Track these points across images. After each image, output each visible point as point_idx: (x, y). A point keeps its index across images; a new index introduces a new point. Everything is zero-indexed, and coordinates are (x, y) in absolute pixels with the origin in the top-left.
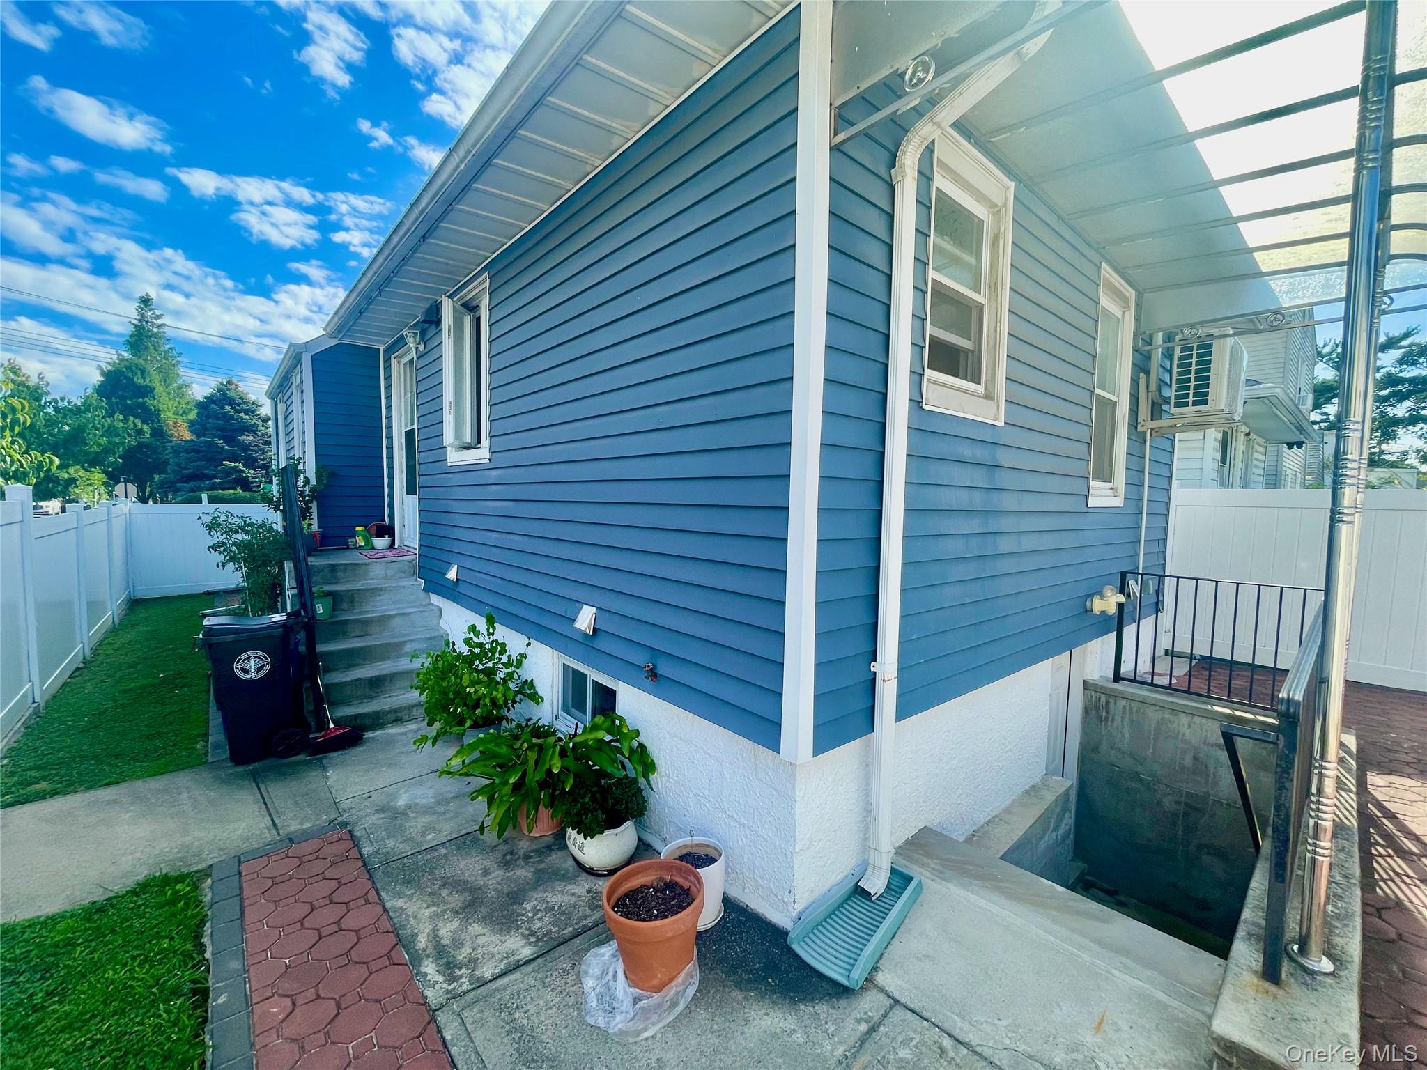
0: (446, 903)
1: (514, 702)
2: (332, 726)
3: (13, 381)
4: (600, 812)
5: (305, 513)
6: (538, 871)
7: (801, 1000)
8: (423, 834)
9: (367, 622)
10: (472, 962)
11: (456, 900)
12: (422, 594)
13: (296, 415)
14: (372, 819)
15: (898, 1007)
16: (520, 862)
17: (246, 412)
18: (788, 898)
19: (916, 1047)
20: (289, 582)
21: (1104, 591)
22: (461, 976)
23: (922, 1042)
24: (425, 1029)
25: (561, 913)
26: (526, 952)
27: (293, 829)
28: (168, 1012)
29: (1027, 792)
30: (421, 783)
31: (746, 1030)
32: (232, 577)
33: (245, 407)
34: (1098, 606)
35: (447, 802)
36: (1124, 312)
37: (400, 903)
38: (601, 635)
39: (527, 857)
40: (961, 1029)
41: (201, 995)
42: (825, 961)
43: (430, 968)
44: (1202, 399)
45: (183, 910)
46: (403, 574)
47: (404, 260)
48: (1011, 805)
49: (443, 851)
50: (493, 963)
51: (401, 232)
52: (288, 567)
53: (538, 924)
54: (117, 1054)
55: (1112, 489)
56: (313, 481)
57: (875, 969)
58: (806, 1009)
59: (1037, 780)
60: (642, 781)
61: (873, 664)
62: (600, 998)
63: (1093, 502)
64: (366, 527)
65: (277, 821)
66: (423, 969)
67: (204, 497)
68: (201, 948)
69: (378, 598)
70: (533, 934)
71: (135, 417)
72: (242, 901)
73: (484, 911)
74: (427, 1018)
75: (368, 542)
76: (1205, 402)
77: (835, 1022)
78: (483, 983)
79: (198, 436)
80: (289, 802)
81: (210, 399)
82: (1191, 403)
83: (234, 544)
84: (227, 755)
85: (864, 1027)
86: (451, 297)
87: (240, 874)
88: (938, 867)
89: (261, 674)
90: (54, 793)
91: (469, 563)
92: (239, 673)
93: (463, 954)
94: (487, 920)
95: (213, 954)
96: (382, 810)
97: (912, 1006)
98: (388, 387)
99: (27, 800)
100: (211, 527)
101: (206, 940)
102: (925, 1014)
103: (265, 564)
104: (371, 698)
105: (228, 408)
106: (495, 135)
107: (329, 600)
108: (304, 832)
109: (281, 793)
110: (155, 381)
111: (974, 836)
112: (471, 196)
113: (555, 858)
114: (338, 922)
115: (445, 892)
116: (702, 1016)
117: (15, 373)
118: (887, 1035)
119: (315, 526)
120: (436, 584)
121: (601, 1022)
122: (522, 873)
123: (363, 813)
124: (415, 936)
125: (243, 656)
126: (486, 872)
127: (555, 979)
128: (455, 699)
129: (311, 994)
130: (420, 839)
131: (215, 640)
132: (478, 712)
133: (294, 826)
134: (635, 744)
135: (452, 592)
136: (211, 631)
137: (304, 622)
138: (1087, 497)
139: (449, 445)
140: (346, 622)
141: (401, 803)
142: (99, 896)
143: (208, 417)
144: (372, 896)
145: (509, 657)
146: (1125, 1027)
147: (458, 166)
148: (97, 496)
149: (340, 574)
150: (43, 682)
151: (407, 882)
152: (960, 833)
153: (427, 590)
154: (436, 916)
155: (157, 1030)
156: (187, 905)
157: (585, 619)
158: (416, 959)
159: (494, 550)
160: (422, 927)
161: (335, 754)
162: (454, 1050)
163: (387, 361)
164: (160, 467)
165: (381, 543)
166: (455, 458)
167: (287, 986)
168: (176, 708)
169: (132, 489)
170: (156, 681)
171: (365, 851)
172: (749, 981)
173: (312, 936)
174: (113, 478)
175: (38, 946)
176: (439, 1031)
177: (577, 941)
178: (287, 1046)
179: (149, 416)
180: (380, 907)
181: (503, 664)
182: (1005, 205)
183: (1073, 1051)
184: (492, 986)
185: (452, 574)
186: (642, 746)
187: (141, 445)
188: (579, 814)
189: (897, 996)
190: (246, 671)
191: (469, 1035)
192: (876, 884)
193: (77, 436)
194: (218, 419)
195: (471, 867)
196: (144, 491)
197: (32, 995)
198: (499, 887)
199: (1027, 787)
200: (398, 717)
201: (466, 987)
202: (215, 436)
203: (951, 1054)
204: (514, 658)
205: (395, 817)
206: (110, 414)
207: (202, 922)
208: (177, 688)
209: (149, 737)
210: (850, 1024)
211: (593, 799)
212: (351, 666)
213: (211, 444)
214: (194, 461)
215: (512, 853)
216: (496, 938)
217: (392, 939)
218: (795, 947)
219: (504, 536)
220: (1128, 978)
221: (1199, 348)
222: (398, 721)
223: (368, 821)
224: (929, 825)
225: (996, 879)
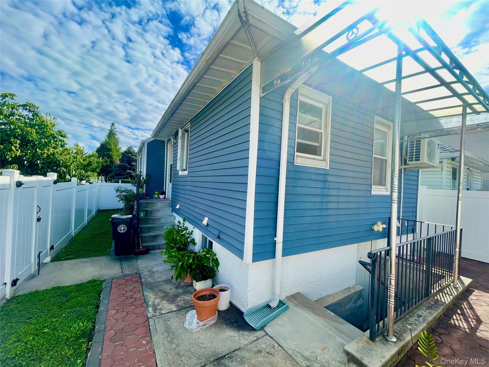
0: (158, 295)
1: (189, 245)
2: (141, 248)
3: (77, 149)
4: (201, 275)
5: (142, 187)
6: (184, 291)
7: (241, 330)
8: (158, 278)
9: (154, 219)
10: (161, 309)
11: (161, 295)
12: (171, 212)
13: (142, 159)
14: (146, 273)
15: (267, 335)
16: (180, 288)
17: (134, 156)
18: (246, 304)
19: (267, 345)
20: (135, 207)
21: (378, 223)
22: (157, 312)
23: (270, 344)
24: (145, 322)
25: (187, 301)
26: (175, 309)
27: (126, 273)
28: (90, 308)
29: (346, 289)
30: (161, 265)
31: (223, 334)
32: (121, 205)
33: (134, 154)
34: (376, 228)
35: (167, 271)
36: (389, 130)
37: (147, 294)
38: (209, 226)
39: (182, 287)
40: (282, 343)
41: (98, 307)
42: (252, 322)
43: (150, 309)
44: (418, 159)
45: (97, 288)
46: (166, 206)
47: (169, 119)
48: (338, 292)
49: (162, 283)
50: (166, 310)
51: (167, 113)
52: (135, 202)
53: (180, 303)
54: (78, 314)
55: (386, 189)
56: (145, 178)
57: (265, 326)
58: (242, 332)
59: (351, 285)
60: (215, 268)
61: (275, 238)
62: (189, 322)
63: (373, 193)
64: (158, 192)
65: (123, 271)
66: (149, 309)
67: (120, 181)
68: (100, 297)
69: (158, 213)
70: (178, 305)
71: (106, 157)
72: (111, 288)
73: (168, 298)
74: (147, 319)
75: (158, 196)
76: (419, 160)
77: (248, 336)
78: (162, 314)
79: (121, 163)
80: (127, 267)
81: (125, 152)
82: (414, 160)
83: (122, 195)
84: (114, 253)
85: (255, 338)
86: (181, 128)
87: (112, 282)
88: (297, 303)
89: (124, 231)
90: (74, 258)
91: (182, 204)
92: (119, 230)
93: (159, 307)
94: (168, 301)
95: (102, 299)
96: (149, 271)
97: (271, 336)
98: (167, 152)
99: (67, 259)
100: (117, 190)
101: (101, 296)
102: (274, 338)
103: (130, 201)
104: (153, 241)
105: (130, 154)
106: (186, 92)
107: (145, 212)
108: (129, 274)
109: (125, 264)
110: (113, 147)
111: (320, 299)
112: (182, 105)
113: (190, 288)
114: (132, 296)
115: (159, 293)
116: (213, 330)
117: (78, 147)
118: (261, 341)
119: (144, 191)
120: (174, 210)
121: (187, 327)
122: (180, 291)
123: (144, 271)
124: (149, 302)
125: (120, 226)
126: (171, 289)
127: (180, 316)
128: (172, 241)
129: (122, 310)
130: (156, 279)
131: (114, 221)
132: (177, 245)
133: (127, 273)
134: (215, 257)
135: (177, 212)
136: (113, 219)
137: (137, 218)
138: (371, 191)
139: (179, 170)
140: (149, 219)
141: (154, 270)
142: (80, 283)
143: (124, 157)
144: (141, 291)
145: (189, 232)
146: (331, 350)
147: (178, 99)
148: (95, 179)
149: (149, 205)
150: (75, 231)
151: (151, 289)
152: (314, 298)
153: (172, 211)
154: (155, 298)
155: (86, 311)
156: (98, 287)
157: (205, 221)
158: (148, 306)
159: (188, 200)
160: (151, 300)
161: (141, 256)
162: (151, 327)
163: (167, 144)
164: (111, 172)
165: (162, 197)
166: (181, 173)
167: (117, 308)
168: (105, 240)
169: (103, 178)
170: (101, 232)
171: (142, 281)
172: (229, 324)
173: (125, 298)
174: (99, 174)
175: (65, 291)
176: (149, 323)
177: (189, 308)
178: (114, 320)
179: (110, 157)
180: (142, 294)
181: (187, 233)
182: (329, 103)
183: (312, 353)
184: (164, 315)
185: (178, 207)
186: (217, 259)
187: (107, 165)
188: (195, 275)
189: (268, 333)
190: (120, 230)
191: (155, 324)
192: (274, 305)
193: (90, 164)
194: (127, 158)
195: (168, 288)
196: (106, 179)
197: (63, 301)
198: (173, 293)
199: (346, 287)
200: (159, 247)
201: (158, 314)
202: (125, 163)
203: (276, 348)
204: (190, 232)
205: (152, 273)
206: (98, 157)
207: (101, 292)
208: (106, 235)
209: (97, 247)
210: (252, 337)
211: (200, 272)
212: (149, 232)
213: (124, 165)
214: (120, 170)
215: (179, 286)
216: (168, 305)
217: (143, 301)
218: (245, 317)
219: (190, 196)
220: (340, 339)
221: (416, 141)
222: (159, 248)
223: (145, 273)
224: (300, 292)
225: (314, 309)
